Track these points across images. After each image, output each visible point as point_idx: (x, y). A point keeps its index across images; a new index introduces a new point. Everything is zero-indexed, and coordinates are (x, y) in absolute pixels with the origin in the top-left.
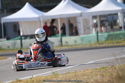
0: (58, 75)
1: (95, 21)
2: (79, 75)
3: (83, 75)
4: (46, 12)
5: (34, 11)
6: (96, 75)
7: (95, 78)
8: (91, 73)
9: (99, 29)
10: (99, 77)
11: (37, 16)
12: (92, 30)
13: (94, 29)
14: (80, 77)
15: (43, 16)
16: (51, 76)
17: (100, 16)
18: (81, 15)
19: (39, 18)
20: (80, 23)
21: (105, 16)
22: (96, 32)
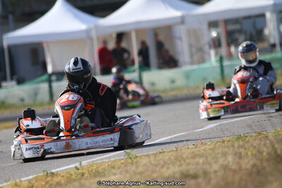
0: (138, 159)
1: (214, 34)
2: (184, 156)
3: (194, 156)
4: (104, 16)
5: (76, 17)
6: (224, 155)
7: (221, 161)
8: (212, 149)
9: (223, 50)
10: (230, 158)
11: (83, 27)
12: (209, 55)
13: (212, 52)
14: (188, 161)
15: (97, 27)
16: (123, 161)
17: (227, 22)
18: (182, 20)
19: (88, 32)
20: (180, 38)
21: (236, 21)
22: (218, 58)
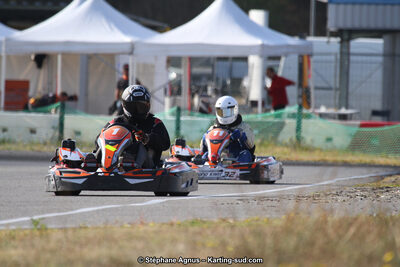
0: (49, 231)
4: (21, 28)
10: (181, 247)
12: (163, 103)
13: (167, 101)
14: (121, 243)
15: (8, 40)
16: (27, 232)
18: (132, 50)
21: (207, 62)
22: (175, 108)
